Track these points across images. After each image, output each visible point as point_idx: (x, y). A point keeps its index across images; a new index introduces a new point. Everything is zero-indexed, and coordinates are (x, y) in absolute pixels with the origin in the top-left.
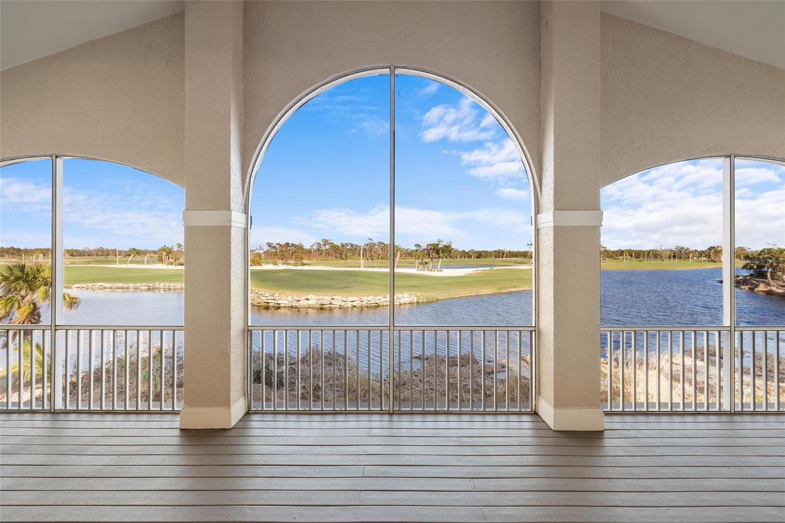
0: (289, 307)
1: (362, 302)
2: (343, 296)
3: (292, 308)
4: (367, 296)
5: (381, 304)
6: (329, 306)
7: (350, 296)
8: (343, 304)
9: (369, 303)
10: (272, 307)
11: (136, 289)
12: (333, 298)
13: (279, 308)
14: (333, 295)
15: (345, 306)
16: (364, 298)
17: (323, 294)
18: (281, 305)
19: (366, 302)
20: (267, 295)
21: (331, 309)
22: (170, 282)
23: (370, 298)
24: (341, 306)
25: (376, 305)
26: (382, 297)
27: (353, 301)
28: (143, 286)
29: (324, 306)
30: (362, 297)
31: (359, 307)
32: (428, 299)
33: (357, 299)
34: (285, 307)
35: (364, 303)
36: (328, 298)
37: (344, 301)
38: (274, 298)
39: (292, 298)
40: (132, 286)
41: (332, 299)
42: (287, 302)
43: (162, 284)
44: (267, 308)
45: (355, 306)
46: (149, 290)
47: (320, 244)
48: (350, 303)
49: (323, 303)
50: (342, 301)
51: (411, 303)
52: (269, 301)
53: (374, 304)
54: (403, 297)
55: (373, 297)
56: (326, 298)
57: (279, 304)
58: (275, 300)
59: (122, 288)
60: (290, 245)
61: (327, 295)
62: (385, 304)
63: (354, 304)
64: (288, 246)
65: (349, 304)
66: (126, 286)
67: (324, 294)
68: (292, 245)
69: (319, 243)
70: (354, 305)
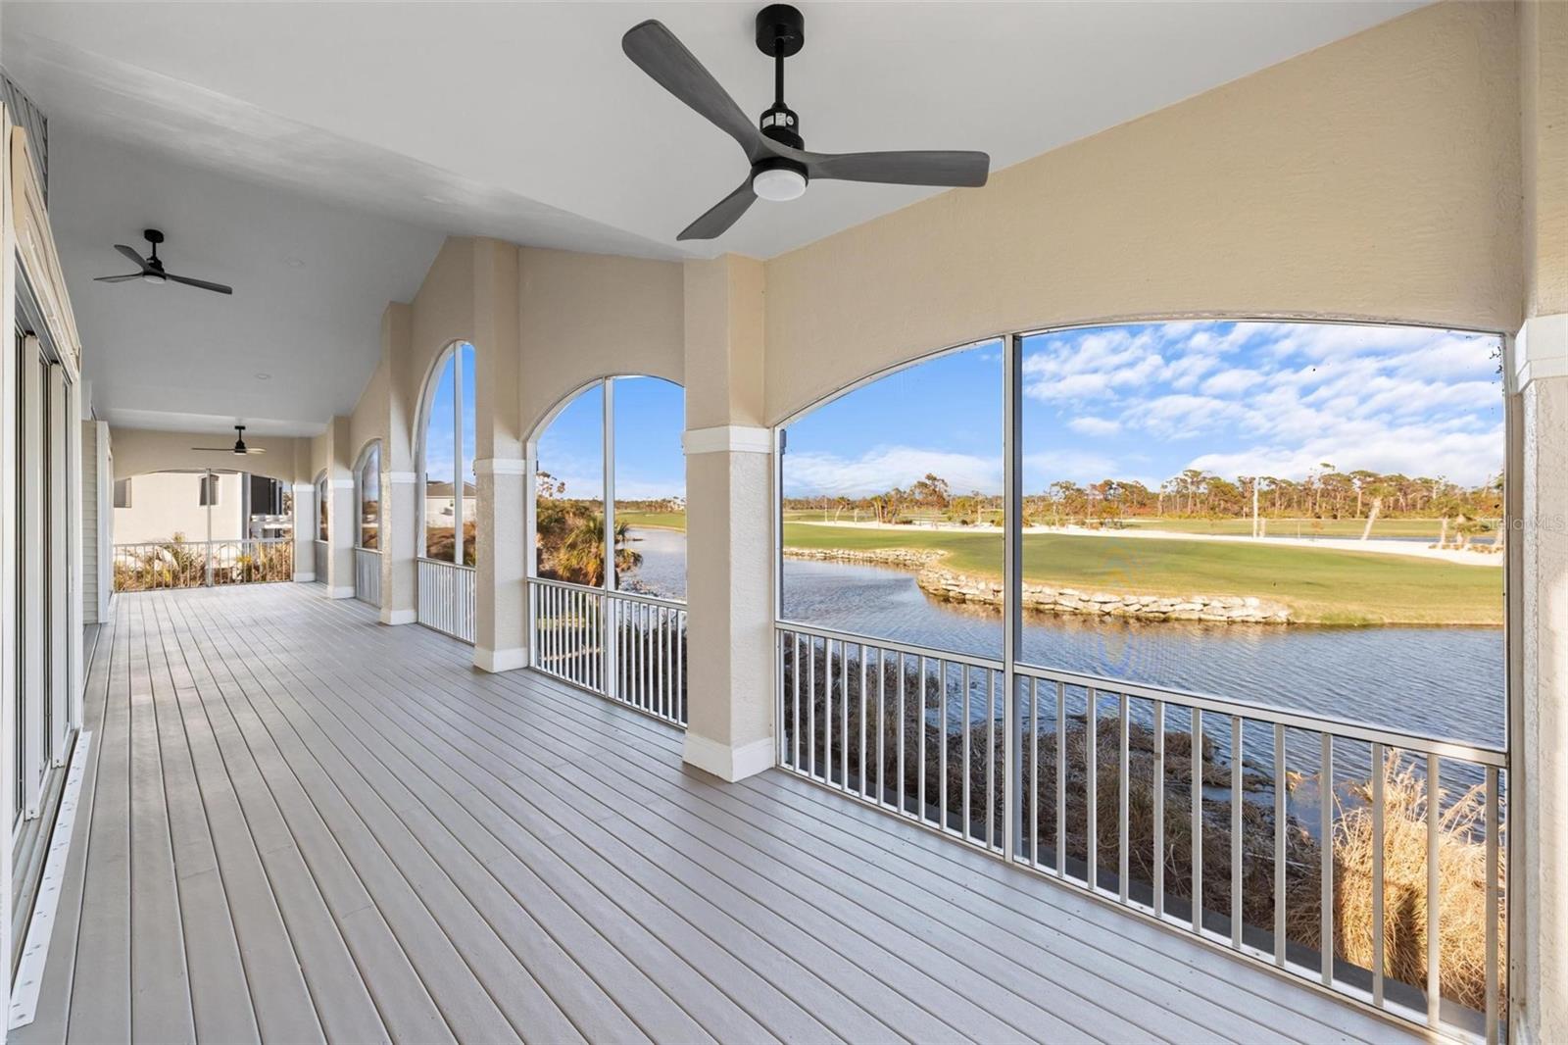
0: (980, 601)
1: (1127, 605)
2: (1084, 590)
3: (985, 603)
4: (1140, 595)
5: (1174, 616)
6: (1052, 606)
7: (1098, 590)
8: (1080, 605)
9: (1144, 609)
10: (953, 598)
11: (812, 556)
12: (1061, 591)
13: (964, 601)
14: (1062, 587)
15: (1084, 611)
16: (1131, 599)
17: (1043, 582)
18: (967, 597)
19: (1137, 607)
20: (948, 577)
21: (1056, 615)
22: (851, 548)
23: (1145, 600)
24: (1076, 609)
25: (1162, 616)
26: (1179, 600)
27: (1105, 603)
28: (818, 552)
29: (1041, 607)
30: (1127, 597)
31: (1117, 617)
32: (1326, 619)
33: (1114, 598)
34: (973, 601)
35: (1132, 609)
36: (1053, 590)
37: (1084, 601)
38: (957, 583)
39: (987, 585)
40: (807, 551)
41: (1061, 594)
42: (977, 592)
43: (841, 552)
44: (947, 600)
45: (1108, 614)
46: (825, 559)
47: (1184, 481)
48: (1098, 606)
49: (1040, 601)
50: (1080, 600)
51: (1267, 623)
52: (949, 588)
53: (1157, 614)
54: (1243, 606)
55: (1154, 598)
56: (1047, 590)
57: (964, 594)
58: (957, 586)
59: (797, 554)
60: (1114, 486)
61: (1051, 586)
62: (1184, 616)
63: (1107, 608)
64: (1111, 488)
65: (1095, 608)
66: (800, 551)
67: (1046, 584)
68: (1118, 485)
69: (1181, 480)
70: (1107, 611)
